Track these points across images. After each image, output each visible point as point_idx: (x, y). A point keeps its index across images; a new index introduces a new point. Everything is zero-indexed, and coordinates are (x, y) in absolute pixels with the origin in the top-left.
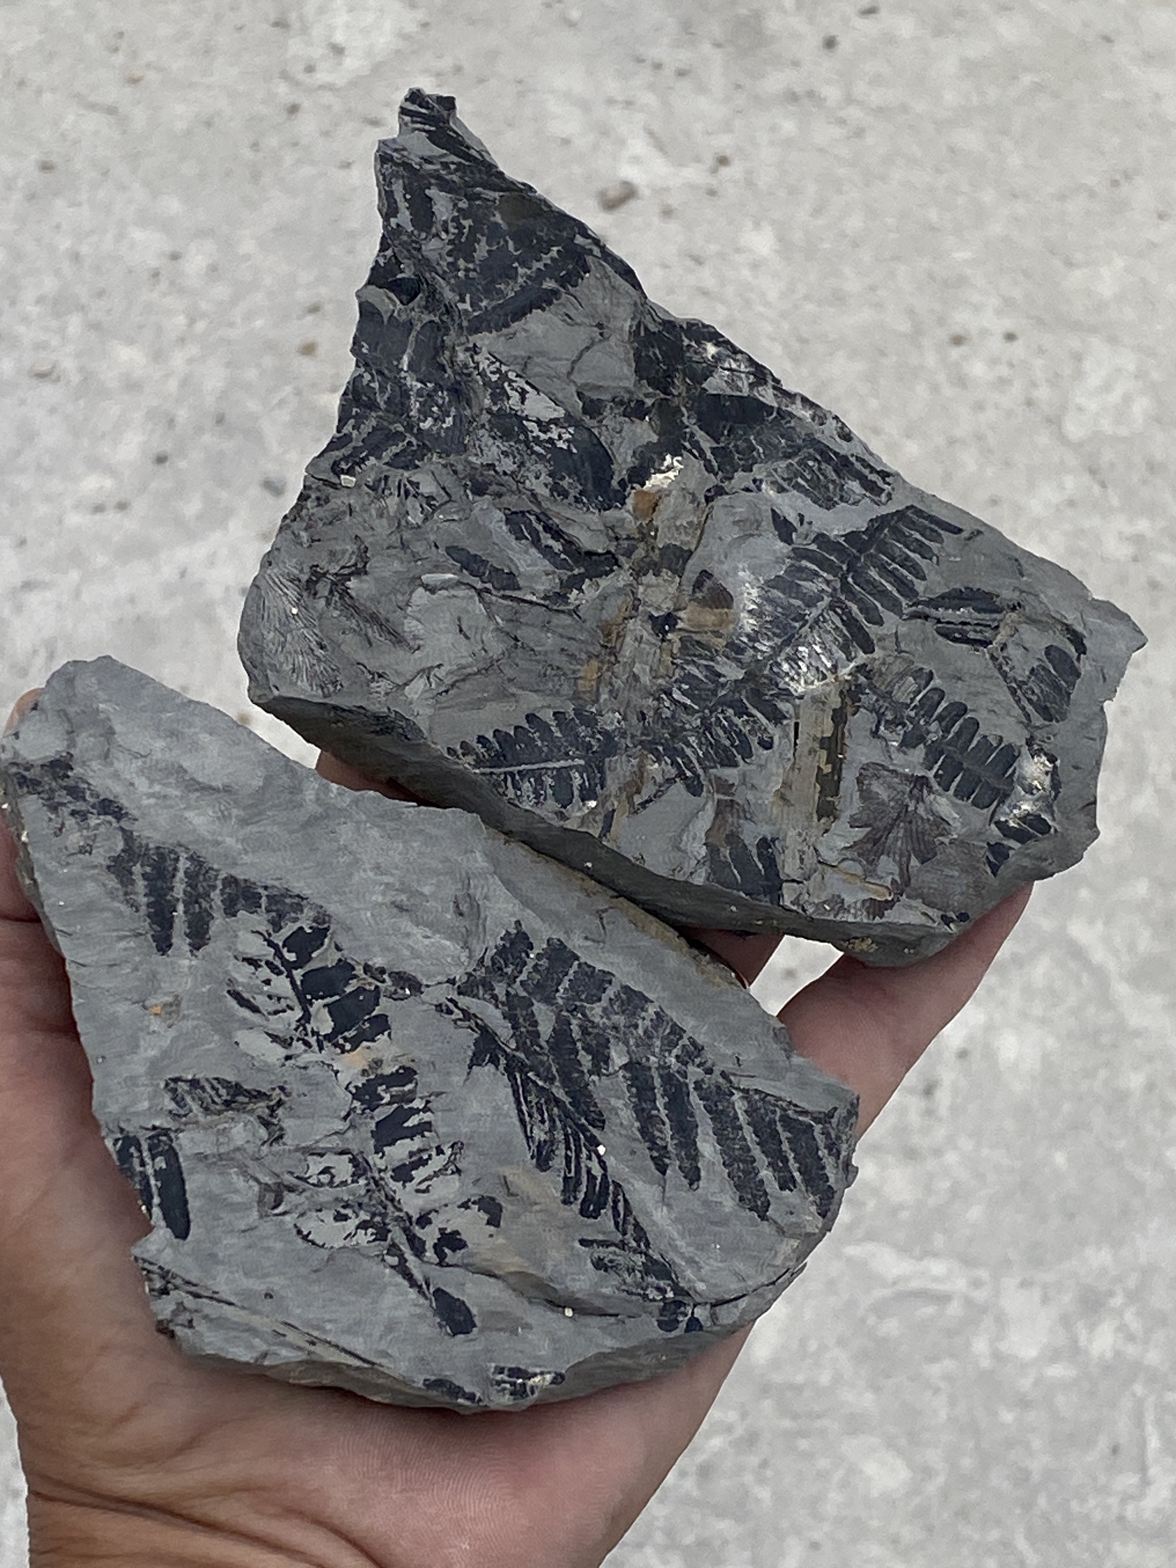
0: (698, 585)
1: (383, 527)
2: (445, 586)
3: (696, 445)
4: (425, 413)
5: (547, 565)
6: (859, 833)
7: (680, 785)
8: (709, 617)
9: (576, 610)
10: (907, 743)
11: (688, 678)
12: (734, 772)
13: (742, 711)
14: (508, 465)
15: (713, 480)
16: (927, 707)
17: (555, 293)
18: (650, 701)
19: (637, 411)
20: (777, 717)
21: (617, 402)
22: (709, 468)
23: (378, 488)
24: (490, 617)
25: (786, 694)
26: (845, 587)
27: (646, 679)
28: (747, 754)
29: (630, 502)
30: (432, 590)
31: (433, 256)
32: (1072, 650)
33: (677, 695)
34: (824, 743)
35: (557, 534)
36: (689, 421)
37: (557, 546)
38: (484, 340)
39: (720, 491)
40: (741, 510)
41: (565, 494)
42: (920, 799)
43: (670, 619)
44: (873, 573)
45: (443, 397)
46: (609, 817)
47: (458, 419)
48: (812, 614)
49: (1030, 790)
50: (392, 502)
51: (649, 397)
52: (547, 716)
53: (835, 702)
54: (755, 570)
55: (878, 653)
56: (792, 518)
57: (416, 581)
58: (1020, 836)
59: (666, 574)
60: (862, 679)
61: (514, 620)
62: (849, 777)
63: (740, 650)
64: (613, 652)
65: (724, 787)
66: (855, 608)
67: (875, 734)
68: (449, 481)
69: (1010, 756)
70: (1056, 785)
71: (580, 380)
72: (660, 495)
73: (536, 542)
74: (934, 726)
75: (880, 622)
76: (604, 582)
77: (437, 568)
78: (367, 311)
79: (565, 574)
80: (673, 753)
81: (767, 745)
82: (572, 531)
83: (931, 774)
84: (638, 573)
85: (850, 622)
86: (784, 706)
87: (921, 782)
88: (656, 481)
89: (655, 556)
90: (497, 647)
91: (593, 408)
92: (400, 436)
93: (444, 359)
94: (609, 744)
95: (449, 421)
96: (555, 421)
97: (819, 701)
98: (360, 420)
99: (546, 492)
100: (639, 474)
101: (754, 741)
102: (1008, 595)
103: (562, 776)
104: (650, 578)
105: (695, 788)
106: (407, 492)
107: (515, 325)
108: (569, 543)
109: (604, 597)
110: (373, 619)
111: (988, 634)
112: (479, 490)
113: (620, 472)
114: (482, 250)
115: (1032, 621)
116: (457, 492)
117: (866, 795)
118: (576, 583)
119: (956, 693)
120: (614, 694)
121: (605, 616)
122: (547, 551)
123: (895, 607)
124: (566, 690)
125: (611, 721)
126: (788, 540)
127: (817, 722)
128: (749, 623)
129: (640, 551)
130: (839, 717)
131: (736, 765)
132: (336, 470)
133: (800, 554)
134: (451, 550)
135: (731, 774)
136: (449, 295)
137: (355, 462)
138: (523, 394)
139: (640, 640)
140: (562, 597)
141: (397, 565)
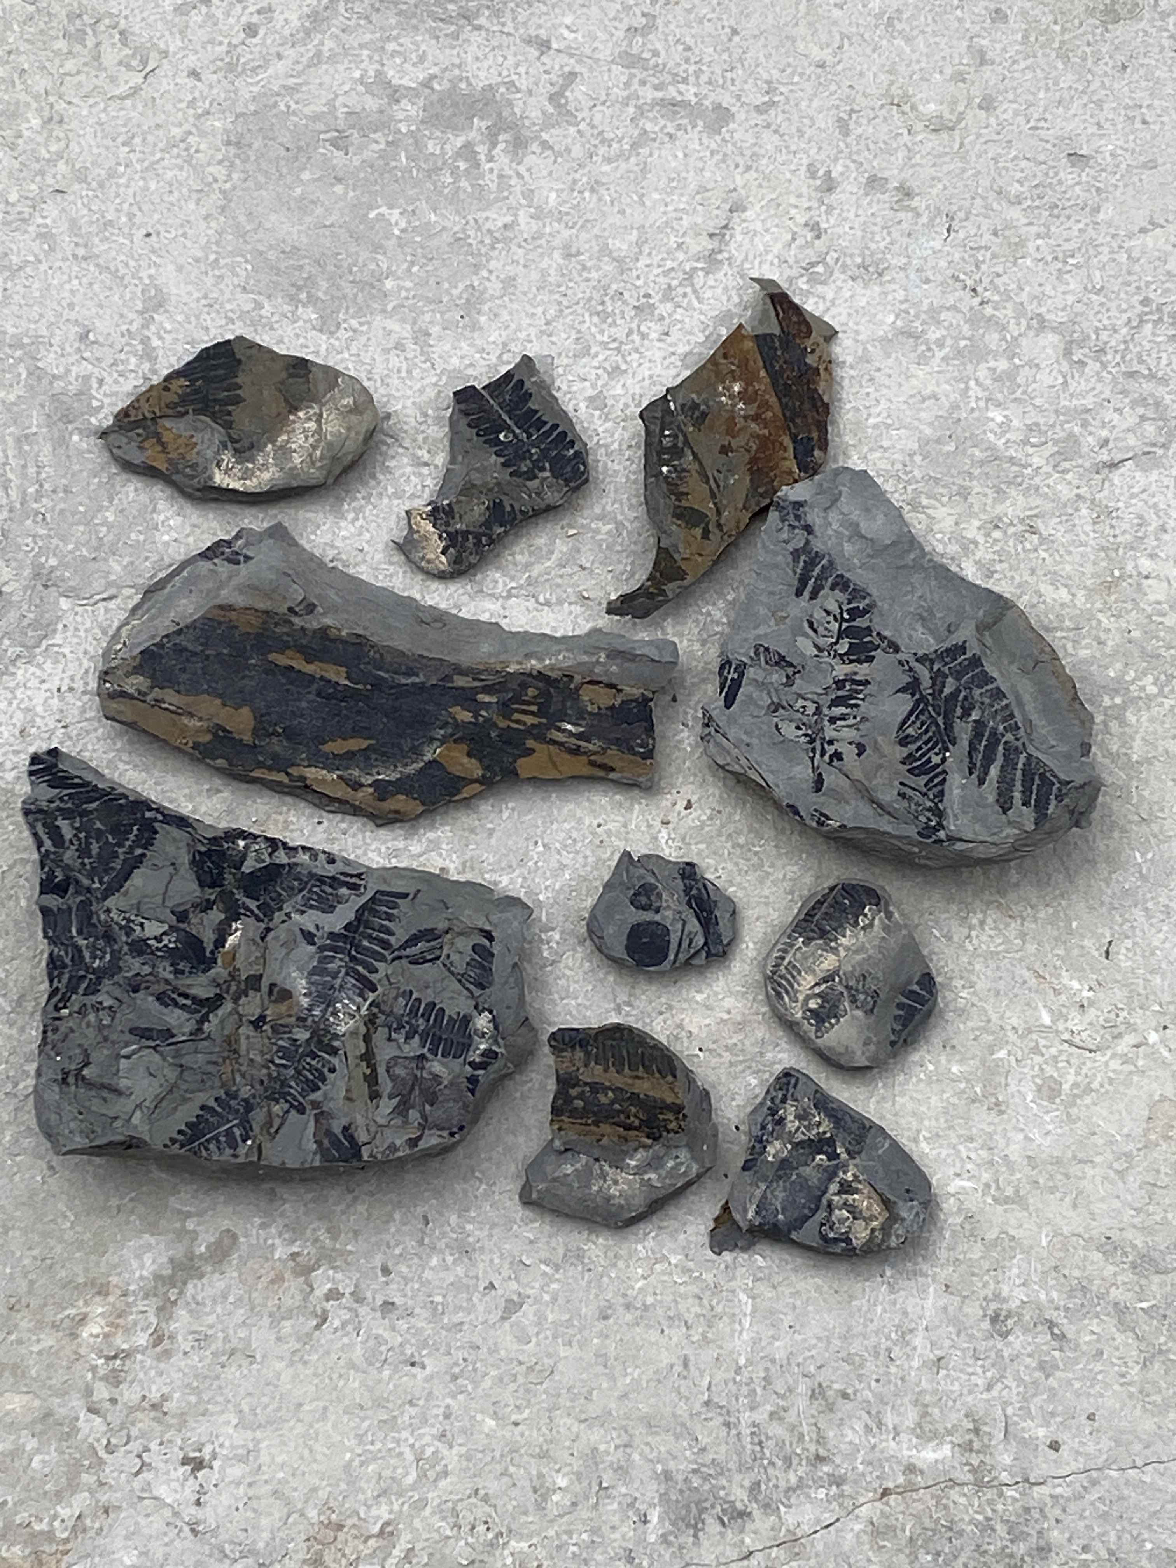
0: (270, 993)
1: (91, 1032)
2: (134, 1052)
3: (247, 909)
4: (94, 957)
5: (186, 1015)
6: (395, 1101)
7: (293, 1112)
8: (283, 1008)
9: (209, 1037)
10: (408, 1038)
11: (281, 1049)
12: (319, 1093)
13: (314, 1056)
14: (147, 969)
15: (263, 926)
16: (414, 1012)
17: (144, 855)
18: (265, 1071)
19: (207, 906)
20: (334, 1052)
21: (195, 906)
22: (259, 920)
23: (82, 1011)
24: (164, 1059)
25: (336, 1036)
26: (353, 959)
27: (258, 1059)
28: (324, 1079)
29: (219, 961)
30: (128, 1057)
31: (70, 862)
32: (486, 942)
33: (278, 1061)
34: (362, 1057)
35: (186, 996)
36: (239, 896)
37: (188, 1002)
38: (110, 902)
39: (268, 930)
40: (283, 937)
41: (183, 972)
42: (423, 1068)
43: (262, 1018)
44: (366, 943)
45: (101, 943)
46: (260, 1147)
47: (113, 952)
48: (338, 982)
49: (483, 1035)
50: (92, 1017)
51: (212, 894)
52: (212, 1103)
53: (363, 1030)
54: (300, 969)
55: (380, 990)
56: (312, 929)
57: (118, 1056)
58: (483, 1066)
59: (251, 993)
60: (375, 1010)
61: (177, 1055)
62: (381, 1070)
63: (304, 1020)
64: (236, 1052)
65: (316, 1105)
66: (360, 968)
67: (389, 1039)
68: (117, 992)
69: (466, 1020)
70: (496, 1027)
71: (169, 904)
72: (235, 948)
73: (176, 1004)
74: (421, 1021)
75: (376, 971)
76: (220, 1012)
77: (127, 1044)
78: (45, 911)
79: (198, 1016)
80: (284, 1095)
81: (332, 1070)
82: (193, 991)
83: (425, 1050)
84: (236, 1000)
85: (360, 978)
86: (336, 1044)
87: (423, 1057)
88: (231, 940)
89: (243, 986)
90: (172, 1074)
91: (182, 917)
92: (83, 977)
93: (94, 920)
94: (249, 1107)
95: (108, 957)
96: (164, 933)
97: (354, 1033)
98: (59, 976)
99: (172, 976)
100: (220, 942)
101: (326, 1070)
102: (442, 926)
103: (229, 1133)
104: (243, 1000)
105: (301, 1110)
106: (98, 1007)
107: (127, 884)
108: (194, 999)
109: (222, 1022)
110: (103, 1086)
111: (437, 953)
112: (136, 991)
113: (209, 947)
114: (95, 848)
115: (461, 934)
116: (125, 997)
117: (393, 1078)
118: (205, 1019)
119: (428, 997)
120: (243, 1076)
121: (226, 1032)
122: (183, 1007)
123: (383, 959)
124: (218, 1083)
125: (245, 1092)
126: (314, 944)
127: (356, 1046)
128: (305, 1002)
129: (234, 988)
130: (367, 1039)
131: (319, 1089)
132: (57, 1009)
133: (322, 949)
134: (131, 1031)
135: (316, 1096)
136: (86, 882)
137: (65, 1001)
138: (142, 925)
139: (248, 1037)
140: (200, 1030)
141: (106, 1052)
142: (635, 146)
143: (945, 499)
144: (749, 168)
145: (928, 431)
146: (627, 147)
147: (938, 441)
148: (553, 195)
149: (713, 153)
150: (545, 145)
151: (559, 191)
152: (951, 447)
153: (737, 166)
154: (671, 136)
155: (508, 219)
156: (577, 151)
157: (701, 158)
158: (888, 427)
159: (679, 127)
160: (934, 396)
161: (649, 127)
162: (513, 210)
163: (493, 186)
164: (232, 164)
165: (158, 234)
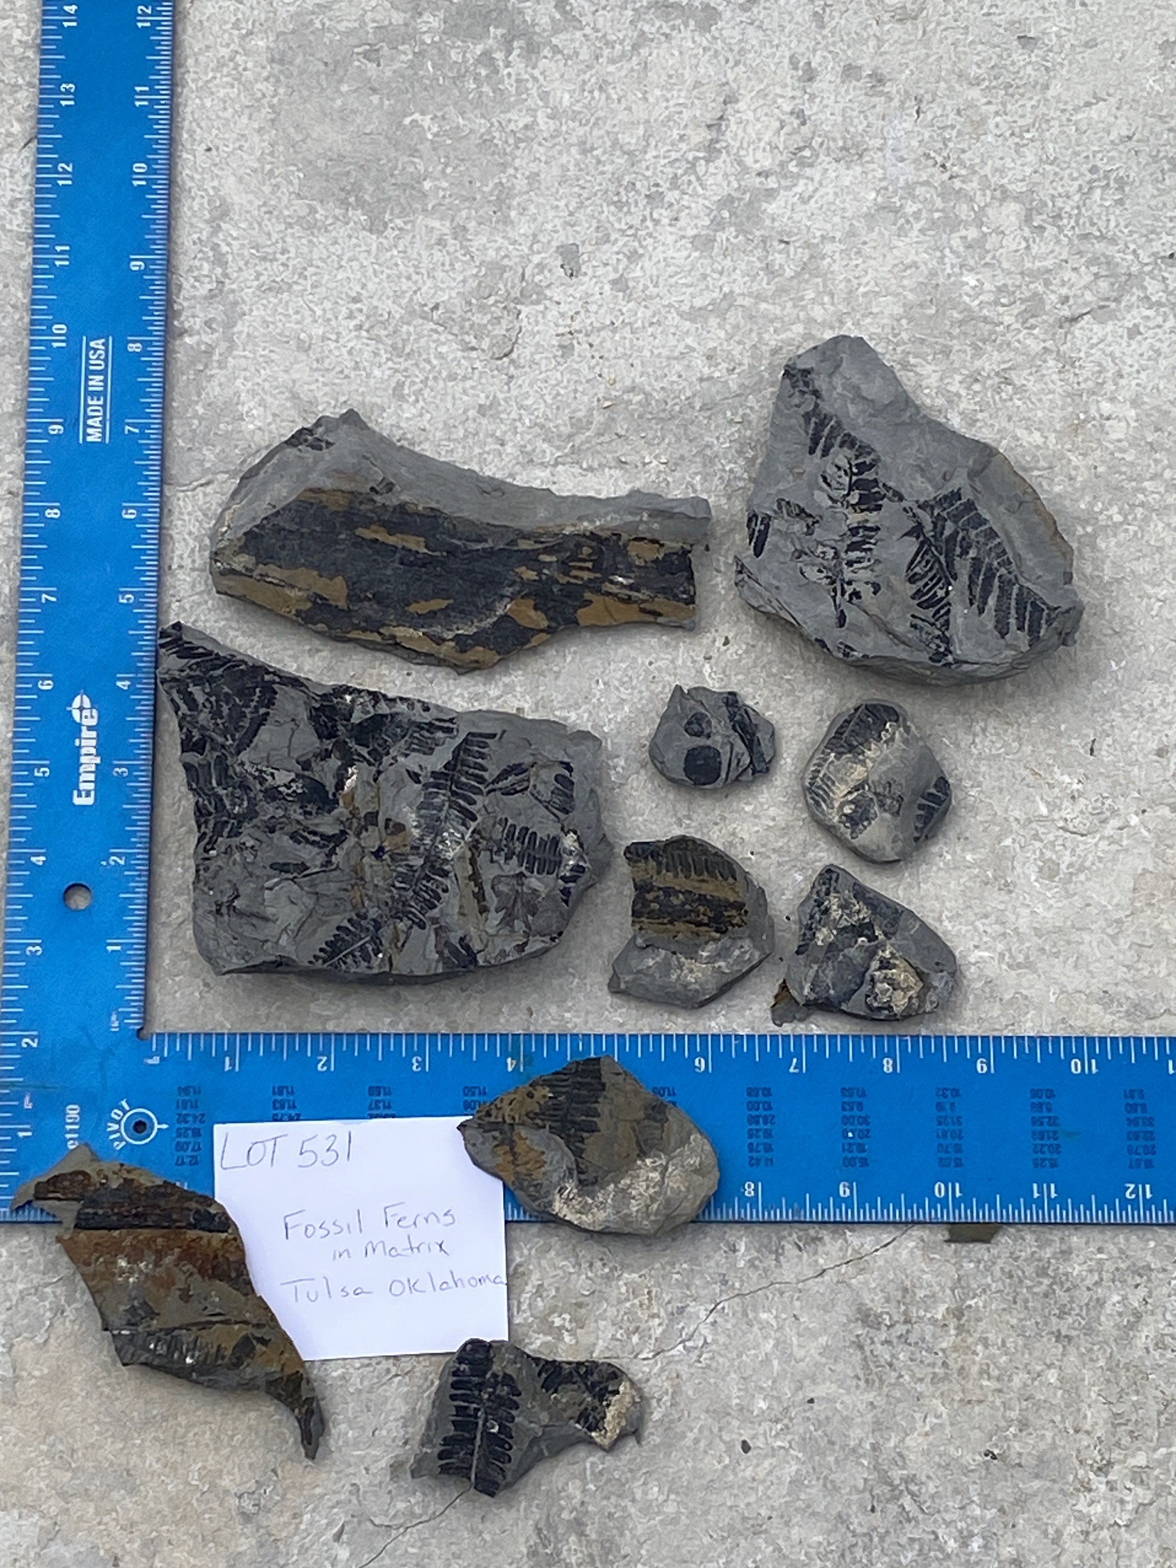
0: (387, 827)
1: (238, 869)
2: (276, 884)
3: (359, 755)
4: (234, 805)
5: (316, 850)
6: (501, 914)
7: (415, 927)
8: (398, 839)
9: (337, 867)
10: (508, 858)
11: (400, 874)
12: (436, 910)
13: (428, 879)
14: (280, 813)
15: (374, 769)
16: (510, 836)
17: (268, 714)
18: (388, 894)
19: (327, 754)
20: (445, 874)
21: (316, 756)
22: (370, 764)
23: (228, 851)
24: (302, 888)
25: (446, 861)
26: (454, 793)
27: (381, 884)
28: (439, 898)
29: (341, 802)
30: (271, 889)
31: (205, 723)
32: (567, 773)
33: (398, 885)
34: (470, 878)
35: (315, 833)
36: (352, 744)
37: (317, 839)
38: (244, 756)
39: (379, 772)
40: (393, 778)
41: (310, 813)
42: (522, 885)
43: (381, 849)
44: (463, 779)
45: (238, 793)
46: (390, 959)
47: (249, 799)
48: (443, 815)
49: (571, 853)
50: (237, 856)
51: (329, 744)
52: (346, 924)
53: (469, 854)
54: (410, 805)
55: (480, 819)
56: (417, 770)
57: (263, 888)
58: (573, 879)
59: (370, 828)
60: (477, 836)
61: (312, 885)
62: (487, 888)
63: (418, 848)
64: (362, 879)
65: (434, 920)
66: (461, 802)
67: (492, 861)
68: (258, 834)
69: (556, 841)
70: (581, 845)
71: (295, 755)
72: (353, 790)
73: (307, 840)
74: (517, 844)
75: (475, 803)
76: (346, 845)
77: (269, 878)
78: (188, 767)
79: (326, 850)
80: (406, 914)
81: (446, 890)
82: (320, 830)
83: (523, 869)
84: (358, 835)
85: (462, 810)
86: (446, 867)
87: (521, 875)
88: (348, 783)
89: (363, 822)
90: (310, 902)
91: (306, 765)
92: (227, 822)
93: (231, 772)
94: (378, 926)
95: (245, 804)
96: (293, 781)
97: (461, 858)
98: (206, 822)
99: (301, 818)
100: (340, 786)
101: (440, 891)
102: (528, 760)
103: (362, 948)
104: (364, 834)
105: (422, 926)
106: (242, 847)
107: (256, 740)
108: (323, 836)
109: (348, 854)
110: (252, 915)
111: (525, 784)
112: (272, 831)
113: (331, 790)
114: (225, 710)
115: (544, 766)
116: (262, 837)
117: (498, 894)
118: (333, 852)
119: (521, 823)
120: (370, 899)
121: (352, 863)
122: (313, 843)
123: (479, 792)
124: (349, 907)
125: (373, 913)
126: (419, 782)
127: (465, 869)
128: (416, 833)
129: (355, 825)
130: (473, 862)
131: (435, 906)
132: (206, 851)
133: (426, 786)
134: (271, 866)
135: (435, 913)
136: (220, 740)
137: (212, 844)
138: (272, 775)
139: (371, 866)
140: (329, 862)
141: (252, 885)
142: (635, 47)
143: (930, 358)
144: (737, 63)
145: (911, 297)
146: (628, 48)
147: (921, 305)
148: (567, 96)
149: (705, 49)
150: (556, 50)
151: (572, 92)
152: (932, 311)
153: (727, 61)
154: (667, 36)
155: (528, 120)
156: (585, 55)
157: (695, 56)
158: (877, 294)
159: (673, 28)
160: (915, 265)
161: (646, 28)
162: (532, 111)
163: (513, 90)
164: (278, 81)
165: (217, 149)
